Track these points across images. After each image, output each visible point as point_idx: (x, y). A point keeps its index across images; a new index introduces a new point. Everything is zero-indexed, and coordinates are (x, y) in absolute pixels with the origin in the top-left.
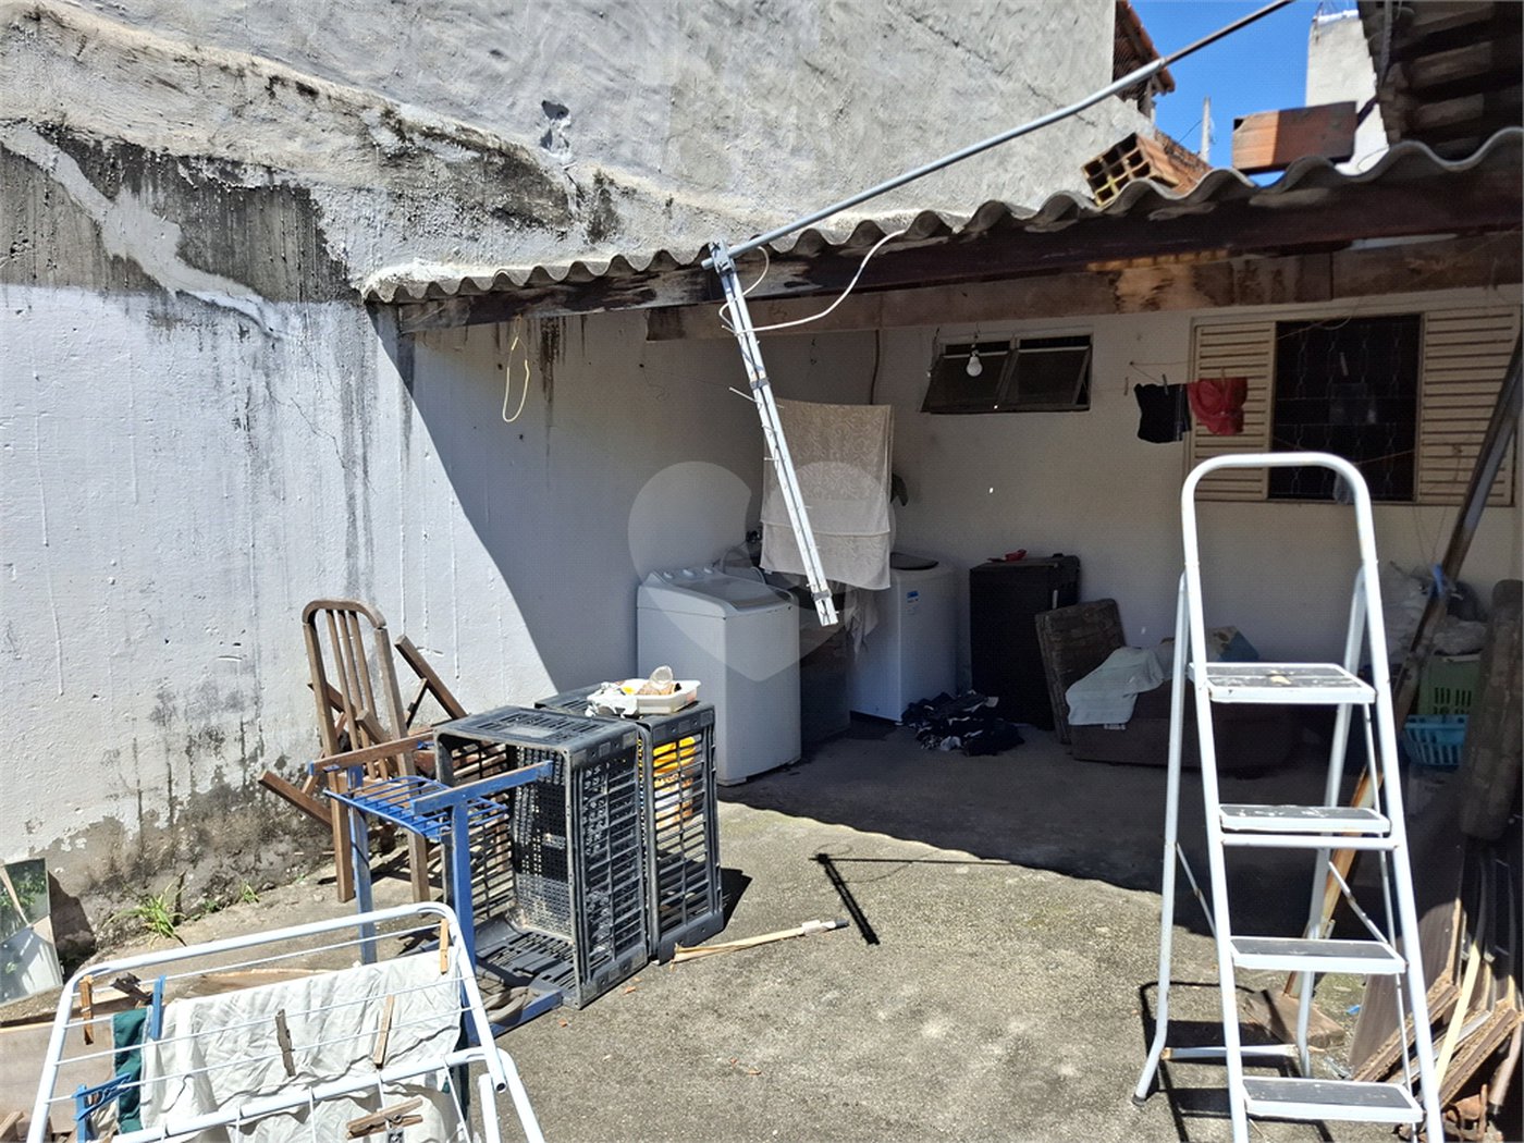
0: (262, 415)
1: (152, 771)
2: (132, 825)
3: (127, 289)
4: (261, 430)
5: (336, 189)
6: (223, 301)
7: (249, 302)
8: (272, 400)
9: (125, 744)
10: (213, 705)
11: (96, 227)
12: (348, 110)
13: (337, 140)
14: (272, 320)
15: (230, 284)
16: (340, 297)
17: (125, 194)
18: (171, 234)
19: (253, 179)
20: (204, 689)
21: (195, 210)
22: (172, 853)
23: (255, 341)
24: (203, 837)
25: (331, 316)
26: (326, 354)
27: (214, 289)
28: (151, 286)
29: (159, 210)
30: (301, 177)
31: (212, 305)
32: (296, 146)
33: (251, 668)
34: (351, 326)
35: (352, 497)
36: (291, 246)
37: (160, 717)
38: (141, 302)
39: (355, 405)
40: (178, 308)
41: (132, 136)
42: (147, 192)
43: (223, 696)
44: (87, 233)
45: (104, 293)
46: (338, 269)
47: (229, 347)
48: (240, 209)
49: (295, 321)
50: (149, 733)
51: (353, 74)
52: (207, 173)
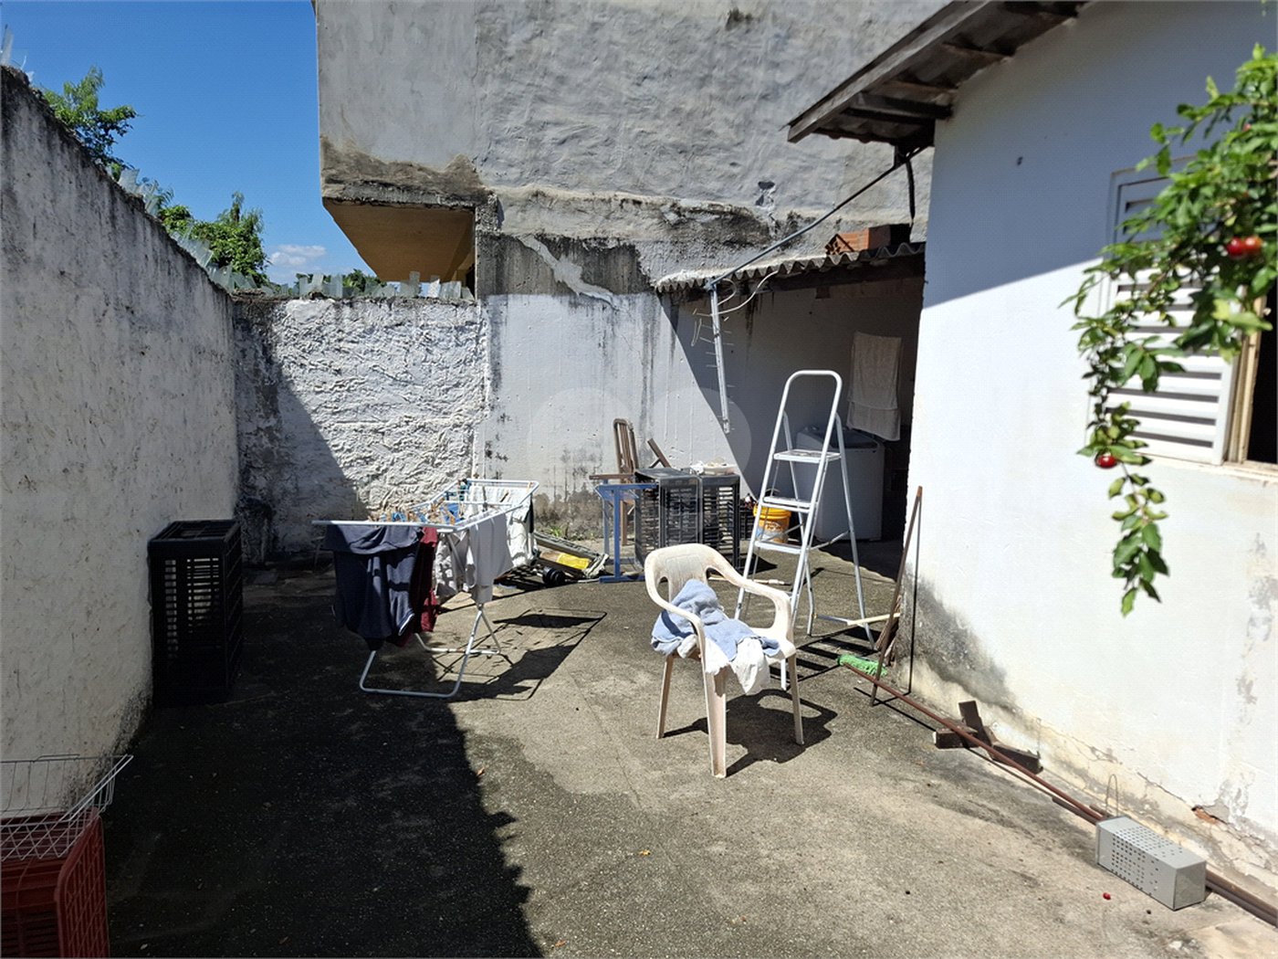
0: (610, 342)
1: (560, 480)
2: (552, 499)
3: (561, 293)
4: (609, 348)
5: (647, 243)
6: (597, 296)
7: (607, 296)
8: (614, 335)
9: (551, 467)
10: (584, 458)
11: (552, 270)
12: (654, 207)
13: (649, 222)
14: (616, 302)
15: (600, 289)
16: (645, 290)
17: (563, 257)
18: (578, 271)
19: (611, 244)
20: (581, 450)
21: (588, 260)
22: (565, 513)
23: (609, 312)
24: (577, 509)
25: (641, 299)
26: (638, 315)
27: (594, 292)
28: (570, 292)
29: (574, 262)
30: (632, 240)
31: (593, 298)
32: (631, 227)
33: (599, 445)
34: (649, 303)
35: (645, 378)
36: (626, 270)
37: (564, 459)
38: (566, 299)
39: (650, 337)
40: (580, 300)
41: (567, 234)
42: (571, 256)
43: (588, 455)
44: (549, 273)
45: (553, 296)
46: (646, 278)
47: (599, 315)
48: (606, 257)
49: (626, 302)
50: (560, 464)
51: (659, 190)
52: (594, 244)
